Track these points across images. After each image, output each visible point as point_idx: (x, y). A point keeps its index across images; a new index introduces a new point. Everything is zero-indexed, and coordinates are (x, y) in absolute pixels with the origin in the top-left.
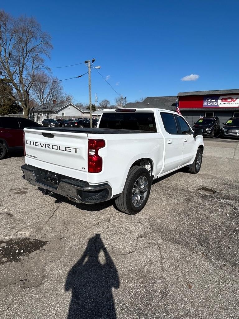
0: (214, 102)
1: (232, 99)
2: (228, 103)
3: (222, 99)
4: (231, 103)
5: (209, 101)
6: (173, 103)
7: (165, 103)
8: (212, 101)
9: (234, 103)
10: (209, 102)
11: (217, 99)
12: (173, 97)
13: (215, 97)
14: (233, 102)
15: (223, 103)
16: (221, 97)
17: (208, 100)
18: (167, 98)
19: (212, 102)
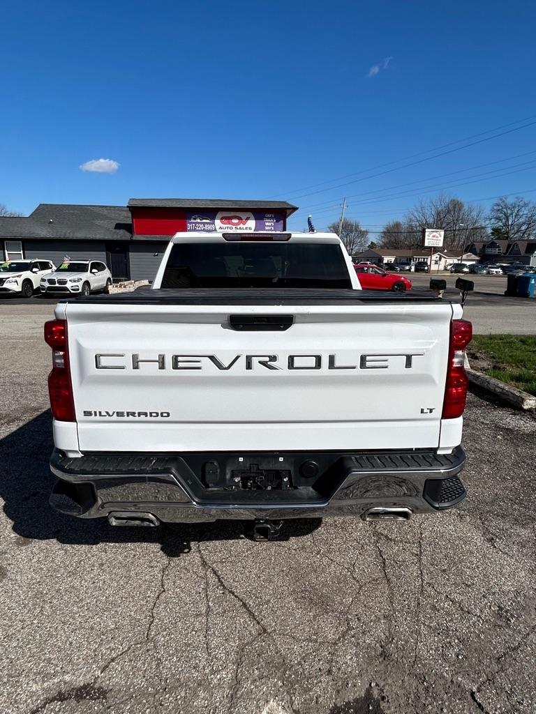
0: (207, 223)
1: (240, 219)
2: (234, 227)
3: (221, 219)
4: (238, 227)
5: (199, 221)
6: (117, 222)
7: (97, 222)
8: (204, 221)
9: (244, 227)
10: (199, 223)
11: (213, 218)
12: (111, 207)
13: (209, 213)
14: (241, 226)
15: (224, 226)
16: (220, 215)
17: (195, 219)
18: (95, 209)
19: (204, 224)
